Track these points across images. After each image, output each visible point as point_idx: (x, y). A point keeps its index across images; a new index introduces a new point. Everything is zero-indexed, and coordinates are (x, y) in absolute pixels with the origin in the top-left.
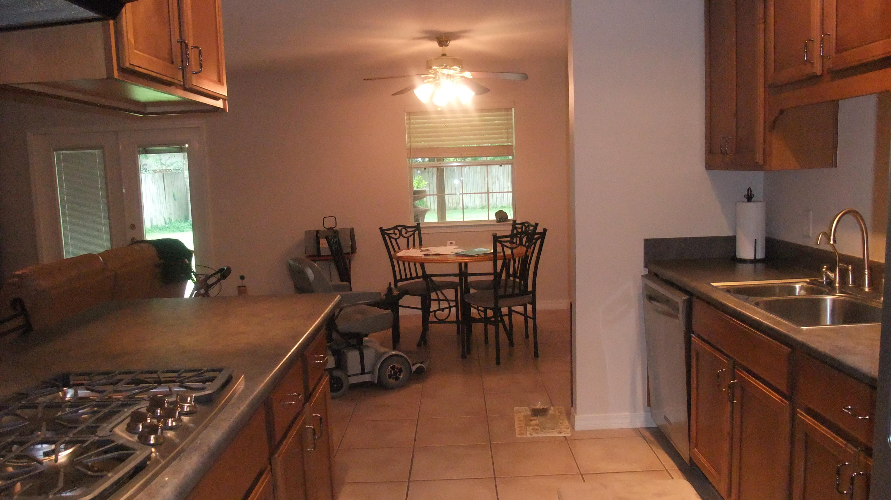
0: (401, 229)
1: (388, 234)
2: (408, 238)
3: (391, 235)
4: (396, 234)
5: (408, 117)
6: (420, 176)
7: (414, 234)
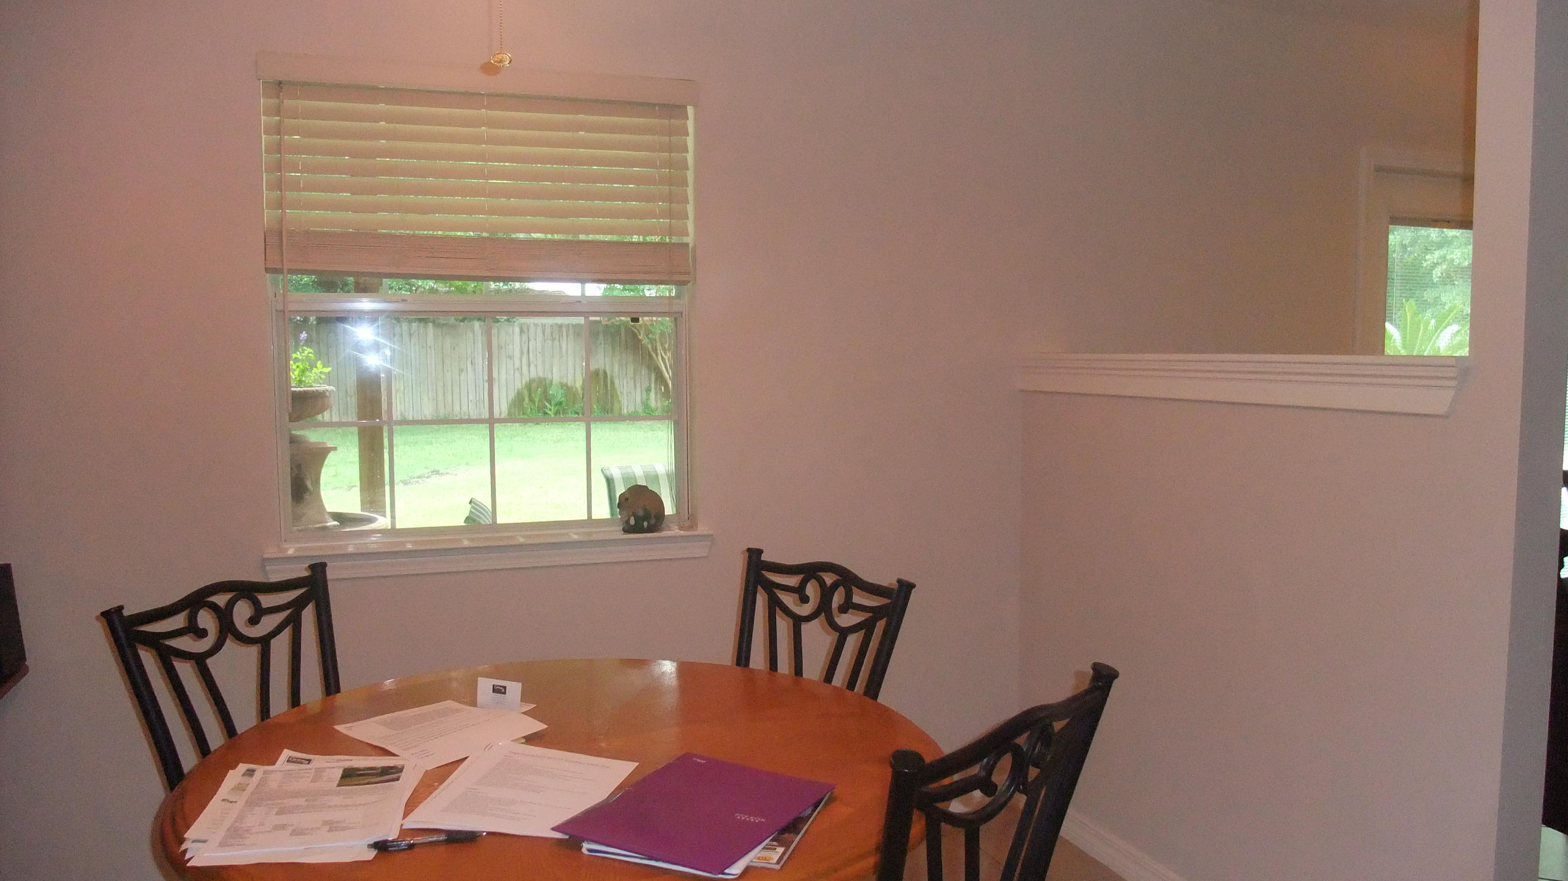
0: (231, 604)
1: (155, 642)
2: (264, 642)
3: (174, 643)
4: (201, 634)
5: (273, 101)
6: (309, 350)
7: (294, 622)
